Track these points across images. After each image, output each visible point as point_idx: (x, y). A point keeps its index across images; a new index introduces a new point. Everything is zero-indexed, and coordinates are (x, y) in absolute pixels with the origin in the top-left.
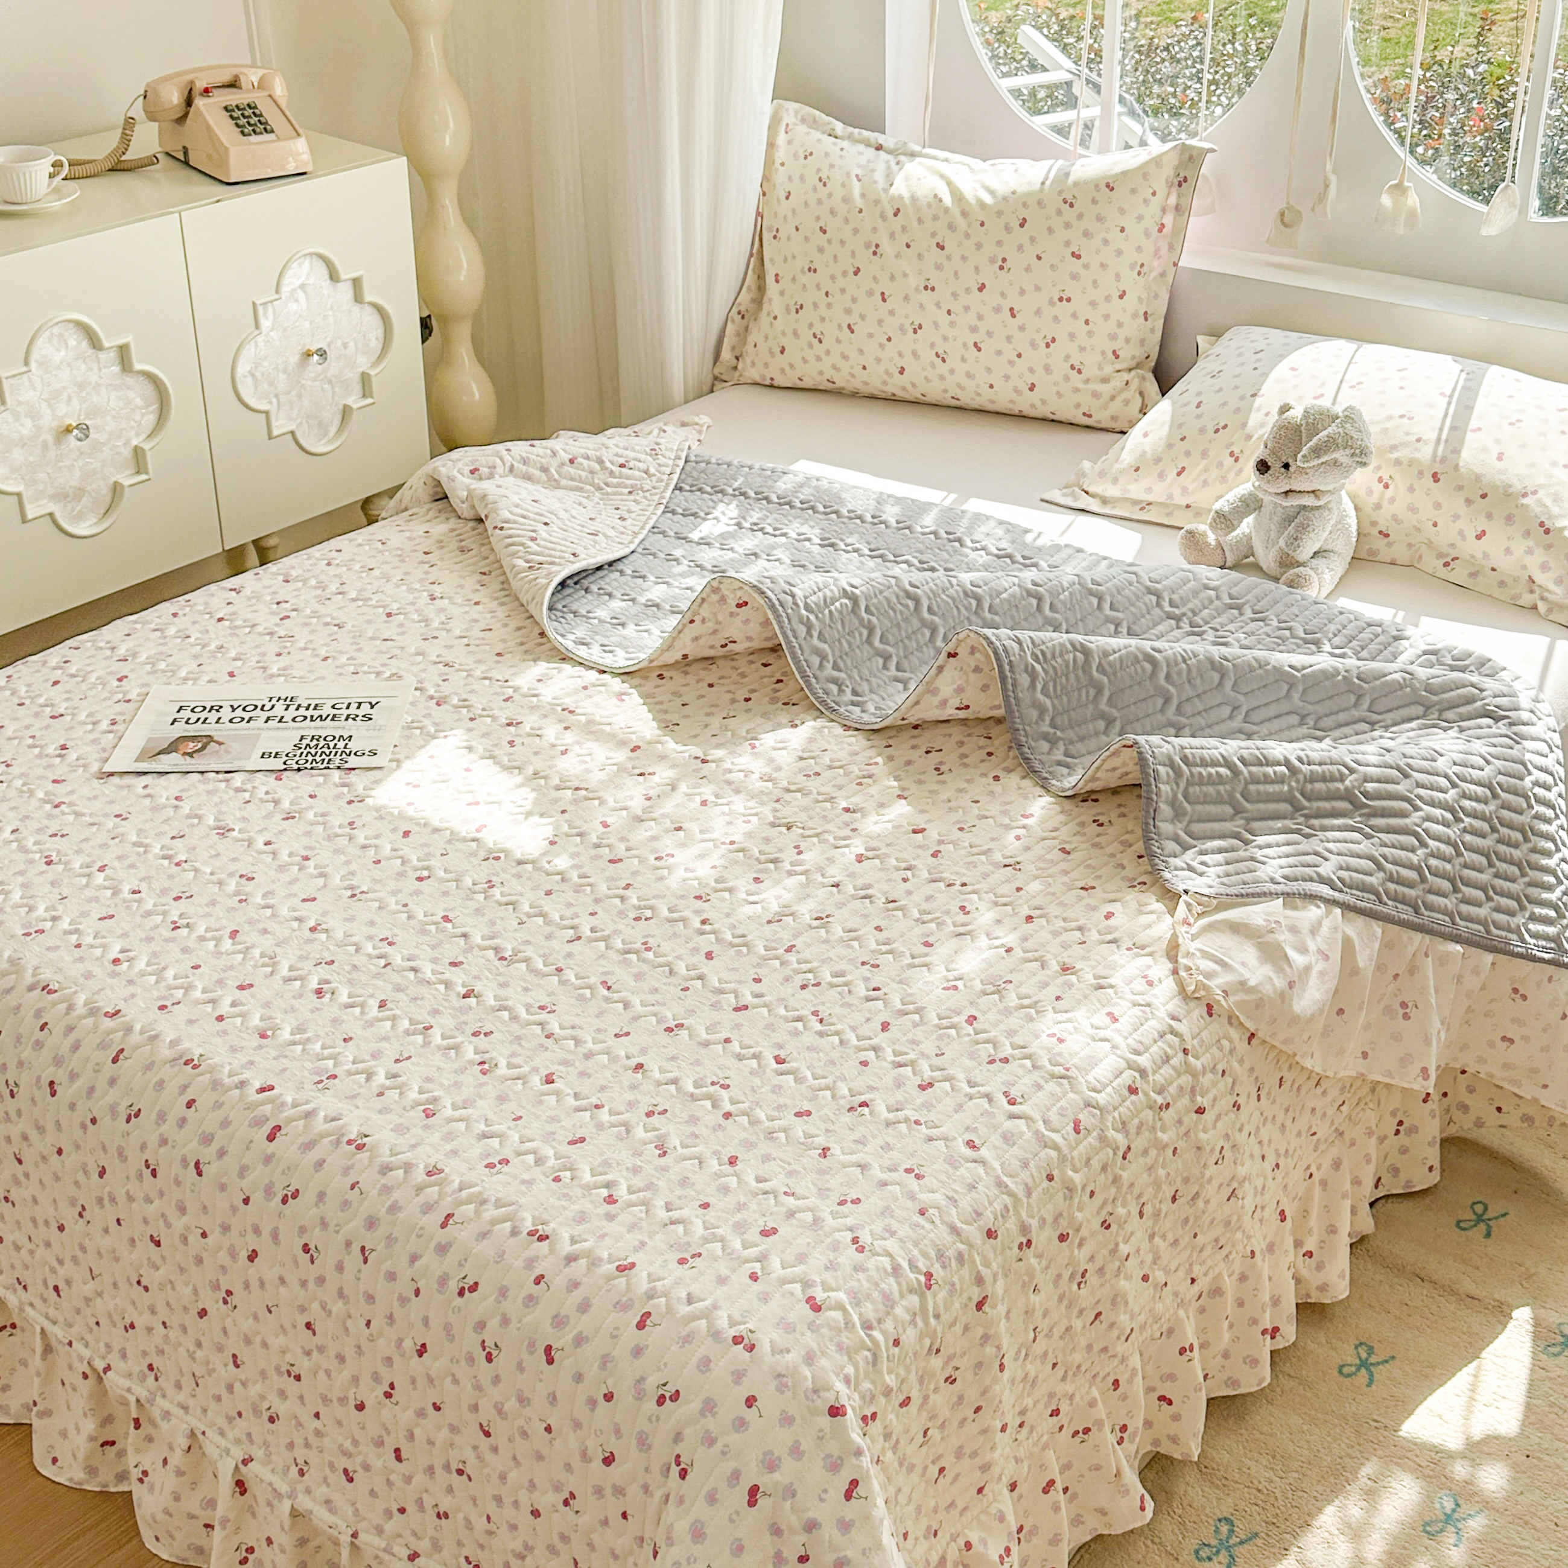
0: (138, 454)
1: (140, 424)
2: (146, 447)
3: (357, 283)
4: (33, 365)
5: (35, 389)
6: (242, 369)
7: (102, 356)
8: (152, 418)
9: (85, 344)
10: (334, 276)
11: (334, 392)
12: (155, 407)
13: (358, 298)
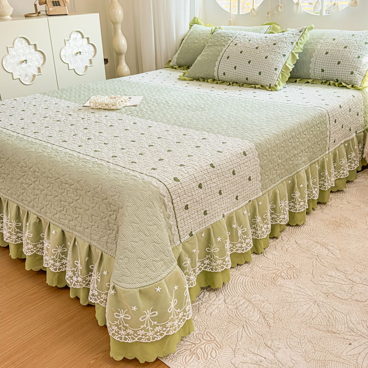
0: (39, 69)
1: (39, 63)
2: (41, 67)
3: (88, 38)
4: (15, 46)
5: (15, 52)
6: (62, 54)
7: (31, 46)
8: (42, 62)
9: (27, 44)
10: (83, 37)
11: (83, 63)
12: (43, 59)
13: (89, 43)
